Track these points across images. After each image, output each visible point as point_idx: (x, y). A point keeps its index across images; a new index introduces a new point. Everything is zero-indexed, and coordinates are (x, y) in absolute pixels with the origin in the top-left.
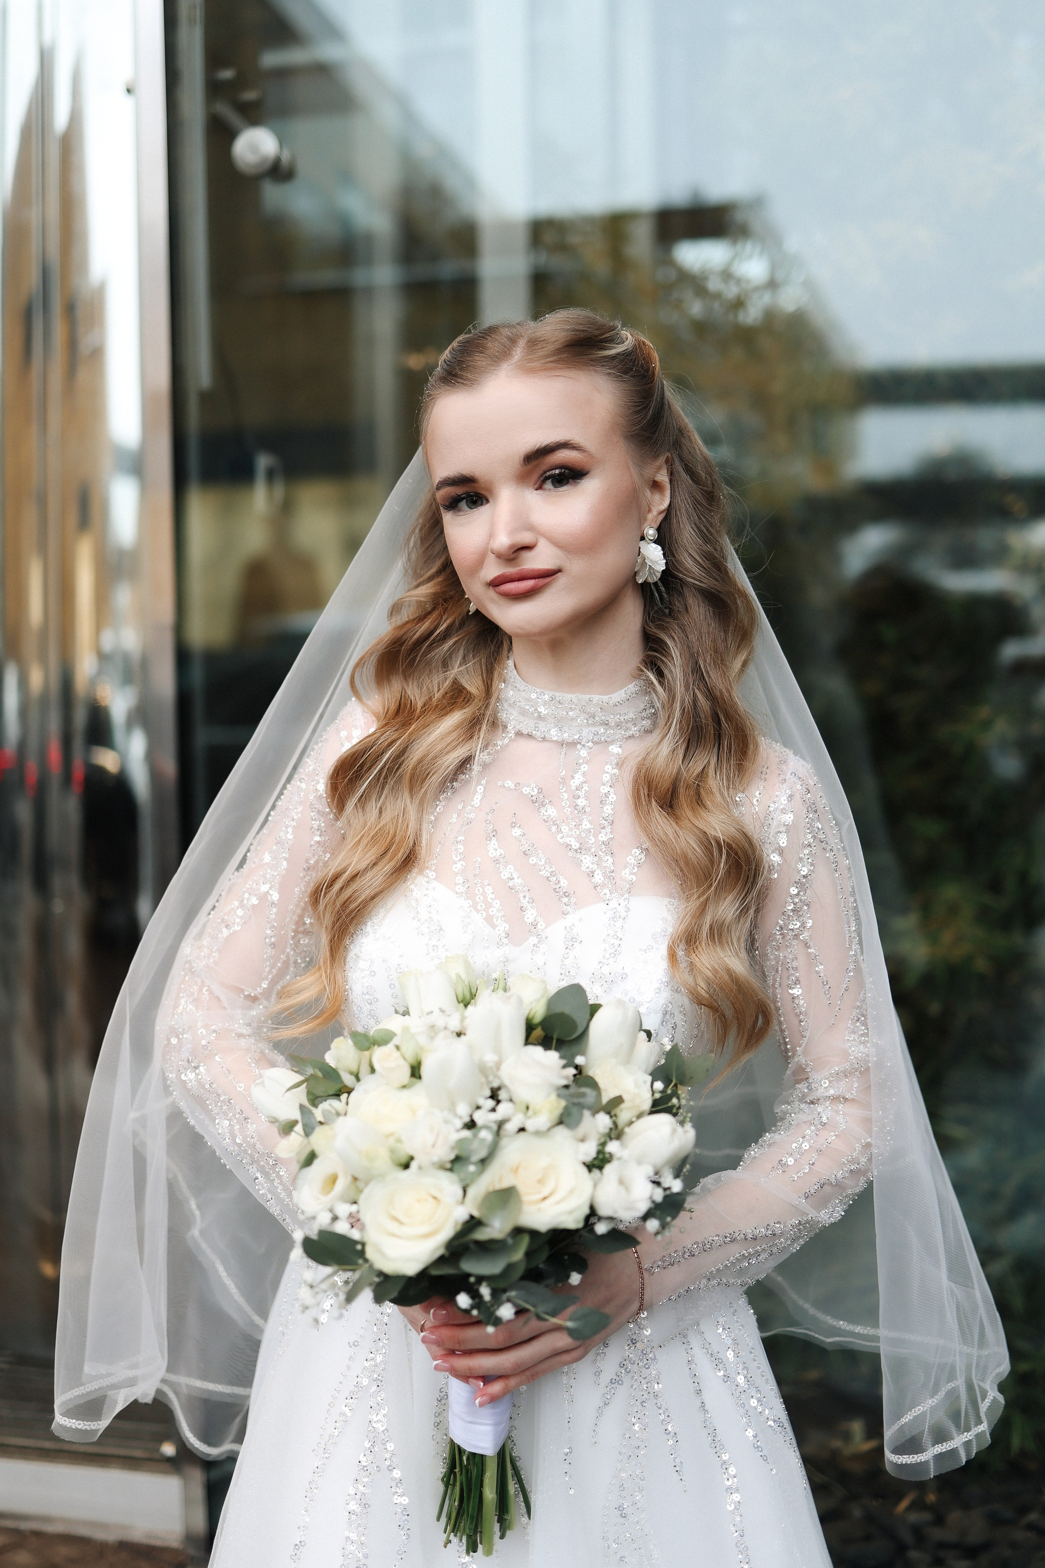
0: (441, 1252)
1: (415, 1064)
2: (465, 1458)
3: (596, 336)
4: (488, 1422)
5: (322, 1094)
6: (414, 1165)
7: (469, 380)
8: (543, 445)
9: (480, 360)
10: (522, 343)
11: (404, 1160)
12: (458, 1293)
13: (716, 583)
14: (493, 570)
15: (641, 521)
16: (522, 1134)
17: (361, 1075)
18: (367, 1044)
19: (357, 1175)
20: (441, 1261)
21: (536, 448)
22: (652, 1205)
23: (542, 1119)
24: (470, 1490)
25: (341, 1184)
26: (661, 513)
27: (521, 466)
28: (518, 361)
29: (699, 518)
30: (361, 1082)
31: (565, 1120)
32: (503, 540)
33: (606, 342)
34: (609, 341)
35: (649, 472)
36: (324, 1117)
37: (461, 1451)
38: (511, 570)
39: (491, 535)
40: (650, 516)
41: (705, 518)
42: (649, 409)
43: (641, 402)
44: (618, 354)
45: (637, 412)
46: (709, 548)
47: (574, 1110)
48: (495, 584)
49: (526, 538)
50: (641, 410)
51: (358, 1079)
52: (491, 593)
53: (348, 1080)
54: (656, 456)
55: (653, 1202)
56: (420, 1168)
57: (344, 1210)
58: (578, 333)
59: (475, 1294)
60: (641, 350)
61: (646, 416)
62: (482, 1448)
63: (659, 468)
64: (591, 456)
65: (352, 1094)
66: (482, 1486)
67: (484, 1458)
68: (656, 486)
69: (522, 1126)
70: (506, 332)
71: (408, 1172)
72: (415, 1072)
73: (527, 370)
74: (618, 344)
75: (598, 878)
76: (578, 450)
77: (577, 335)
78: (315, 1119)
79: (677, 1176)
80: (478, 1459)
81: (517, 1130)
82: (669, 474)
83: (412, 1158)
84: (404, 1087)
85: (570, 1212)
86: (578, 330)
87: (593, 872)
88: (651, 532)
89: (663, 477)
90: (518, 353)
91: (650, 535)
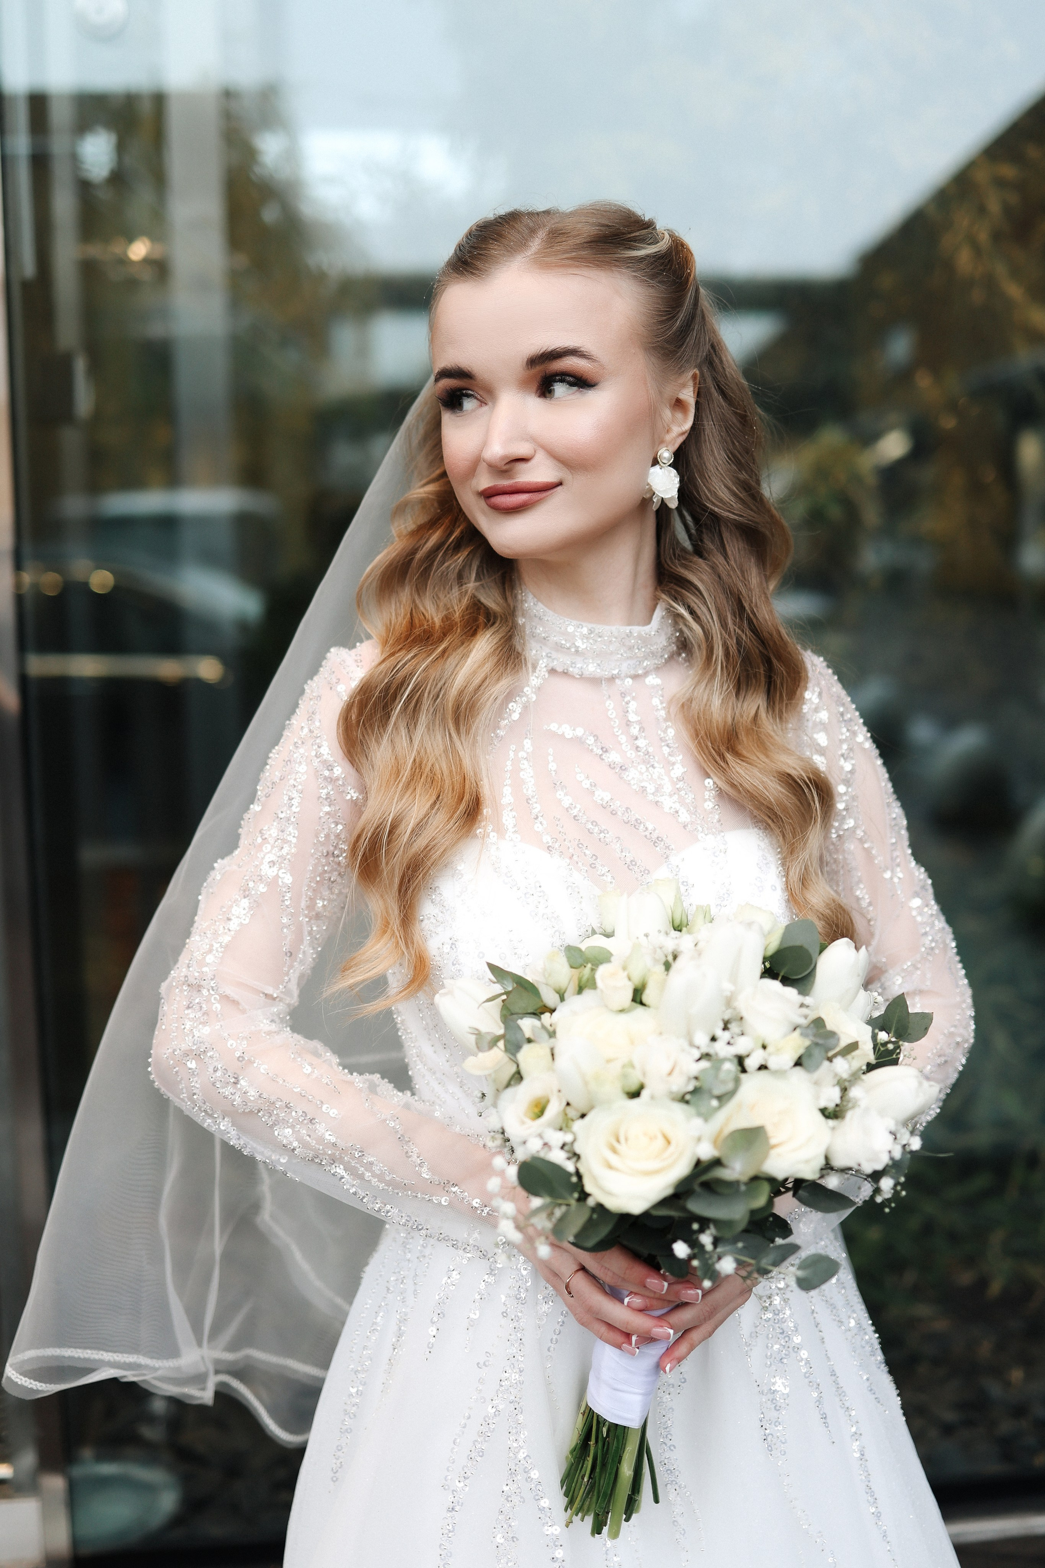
0: (669, 1191)
1: (640, 986)
2: (605, 1430)
3: (624, 234)
4: (637, 1391)
5: (520, 1011)
6: (644, 1093)
7: (478, 269)
8: (550, 349)
9: (495, 249)
10: (542, 234)
11: (633, 1088)
12: (675, 1241)
13: (752, 513)
14: (485, 482)
15: (657, 441)
16: (763, 1072)
17: (566, 995)
18: (580, 961)
19: (571, 1102)
20: (665, 1202)
21: (541, 352)
22: (890, 1163)
23: (782, 1058)
24: (604, 1465)
25: (553, 1110)
26: (683, 434)
27: (524, 369)
28: (535, 254)
29: (733, 443)
30: (564, 1003)
31: (804, 1061)
32: (496, 450)
33: (635, 241)
34: (639, 240)
35: (670, 391)
36: (534, 1035)
37: (601, 1421)
38: (504, 483)
39: (485, 444)
40: (668, 437)
41: (738, 442)
42: (677, 320)
43: (667, 311)
44: (648, 256)
45: (661, 322)
46: (743, 476)
47: (817, 1052)
48: (488, 495)
49: (522, 449)
50: (666, 320)
51: (562, 999)
52: (482, 503)
53: (549, 997)
54: (681, 371)
55: (892, 1159)
56: (652, 1097)
57: (557, 1138)
58: (602, 228)
59: (693, 1243)
60: (677, 253)
61: (671, 327)
62: (627, 1419)
63: (684, 386)
64: (602, 367)
65: (554, 1014)
66: (620, 1462)
67: (626, 1430)
68: (679, 404)
69: (763, 1063)
70: (526, 220)
71: (636, 1101)
72: (638, 997)
73: (543, 263)
74: (649, 244)
75: (684, 817)
76: (589, 359)
77: (601, 230)
78: (524, 1035)
79: (912, 1133)
80: (618, 1432)
81: (757, 1066)
82: (696, 394)
83: (642, 1087)
84: (622, 1011)
85: (807, 1162)
86: (603, 225)
87: (677, 812)
88: (666, 454)
89: (688, 395)
90: (536, 244)
91: (665, 458)
